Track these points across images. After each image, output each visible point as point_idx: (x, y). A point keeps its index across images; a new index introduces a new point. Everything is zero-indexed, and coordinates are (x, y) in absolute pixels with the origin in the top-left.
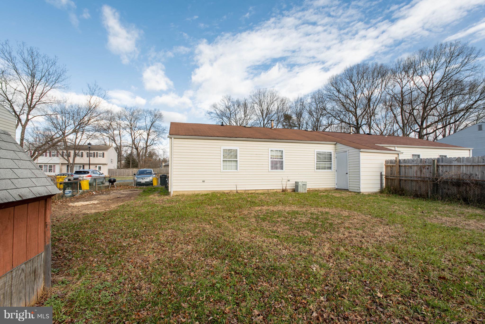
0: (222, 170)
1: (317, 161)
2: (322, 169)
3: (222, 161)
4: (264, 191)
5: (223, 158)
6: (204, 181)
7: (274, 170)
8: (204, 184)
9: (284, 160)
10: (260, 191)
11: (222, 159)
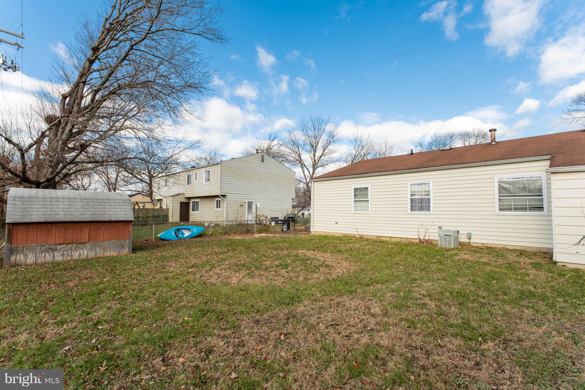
0: (353, 211)
1: (499, 196)
2: (516, 209)
3: (353, 202)
4: (402, 239)
5: (355, 198)
6: (337, 223)
7: (416, 212)
8: (336, 225)
9: (431, 197)
10: (397, 239)
11: (353, 199)
